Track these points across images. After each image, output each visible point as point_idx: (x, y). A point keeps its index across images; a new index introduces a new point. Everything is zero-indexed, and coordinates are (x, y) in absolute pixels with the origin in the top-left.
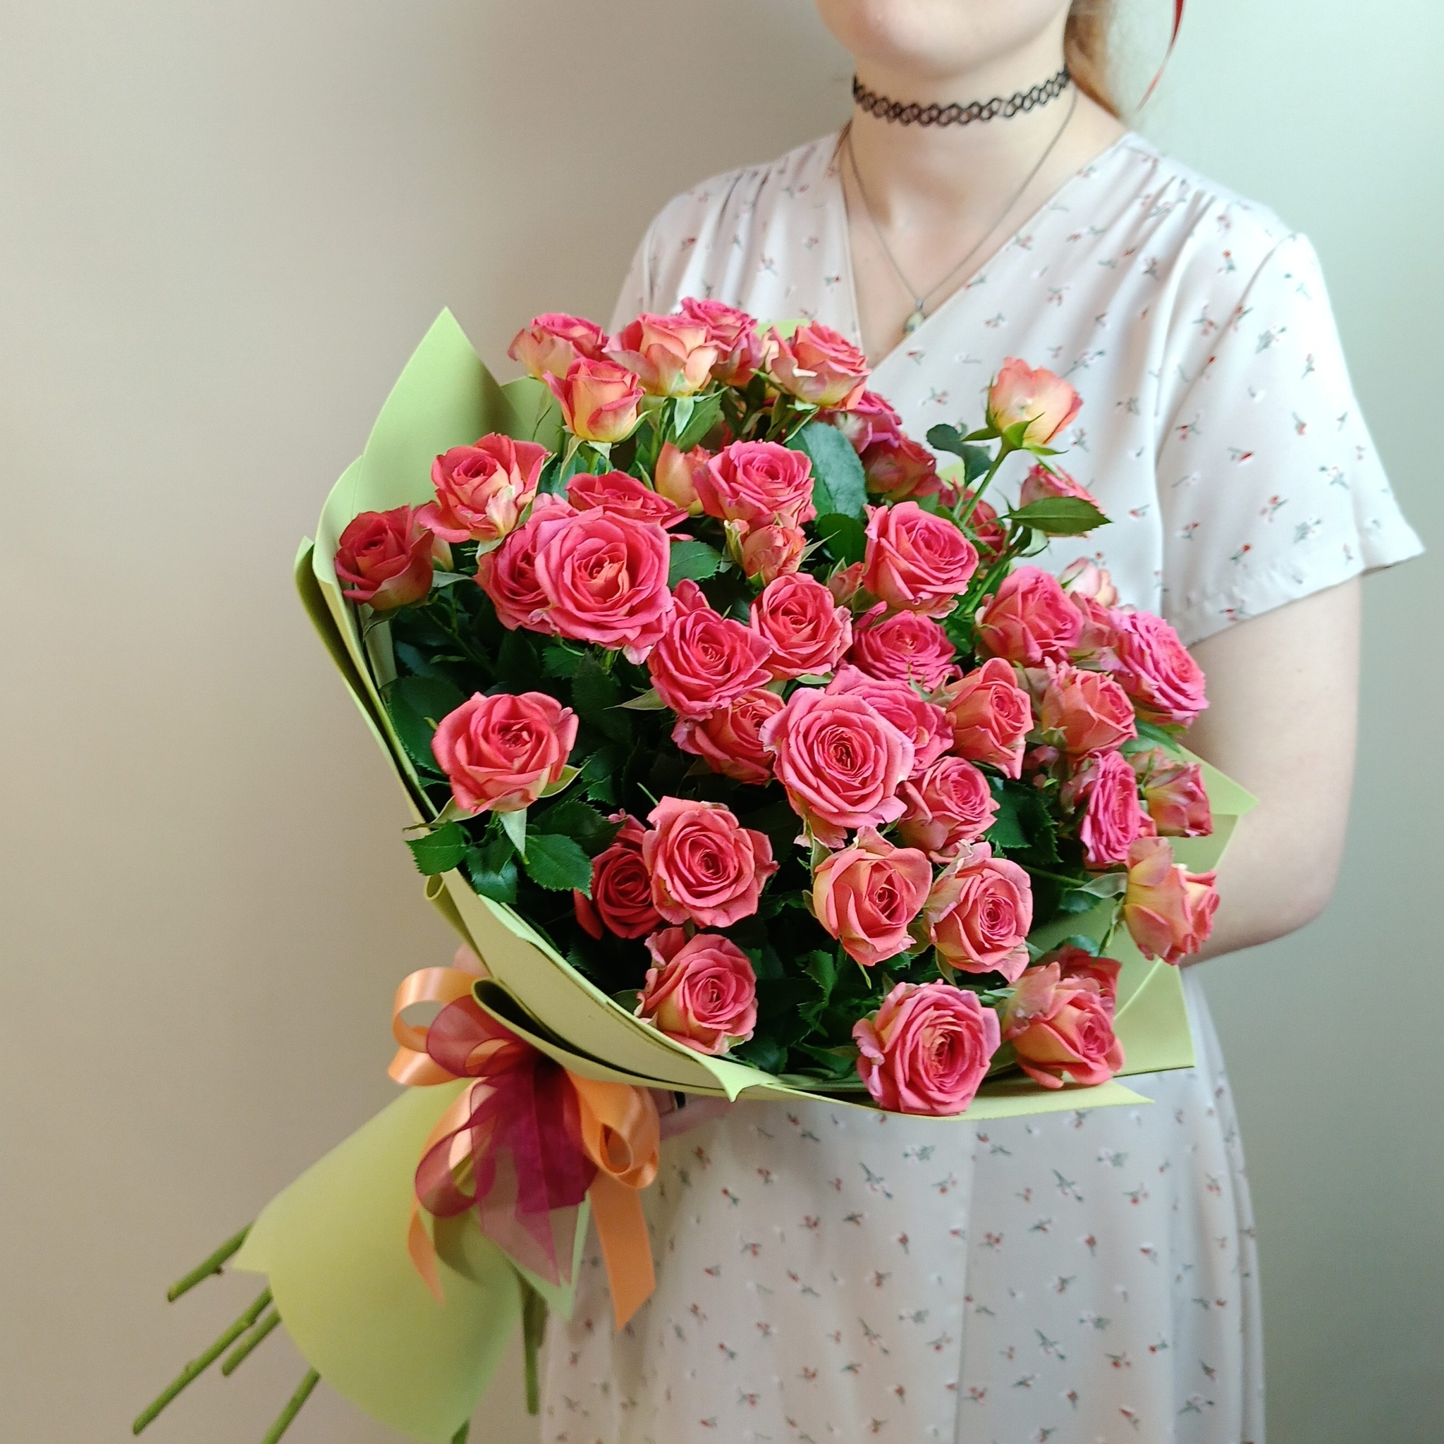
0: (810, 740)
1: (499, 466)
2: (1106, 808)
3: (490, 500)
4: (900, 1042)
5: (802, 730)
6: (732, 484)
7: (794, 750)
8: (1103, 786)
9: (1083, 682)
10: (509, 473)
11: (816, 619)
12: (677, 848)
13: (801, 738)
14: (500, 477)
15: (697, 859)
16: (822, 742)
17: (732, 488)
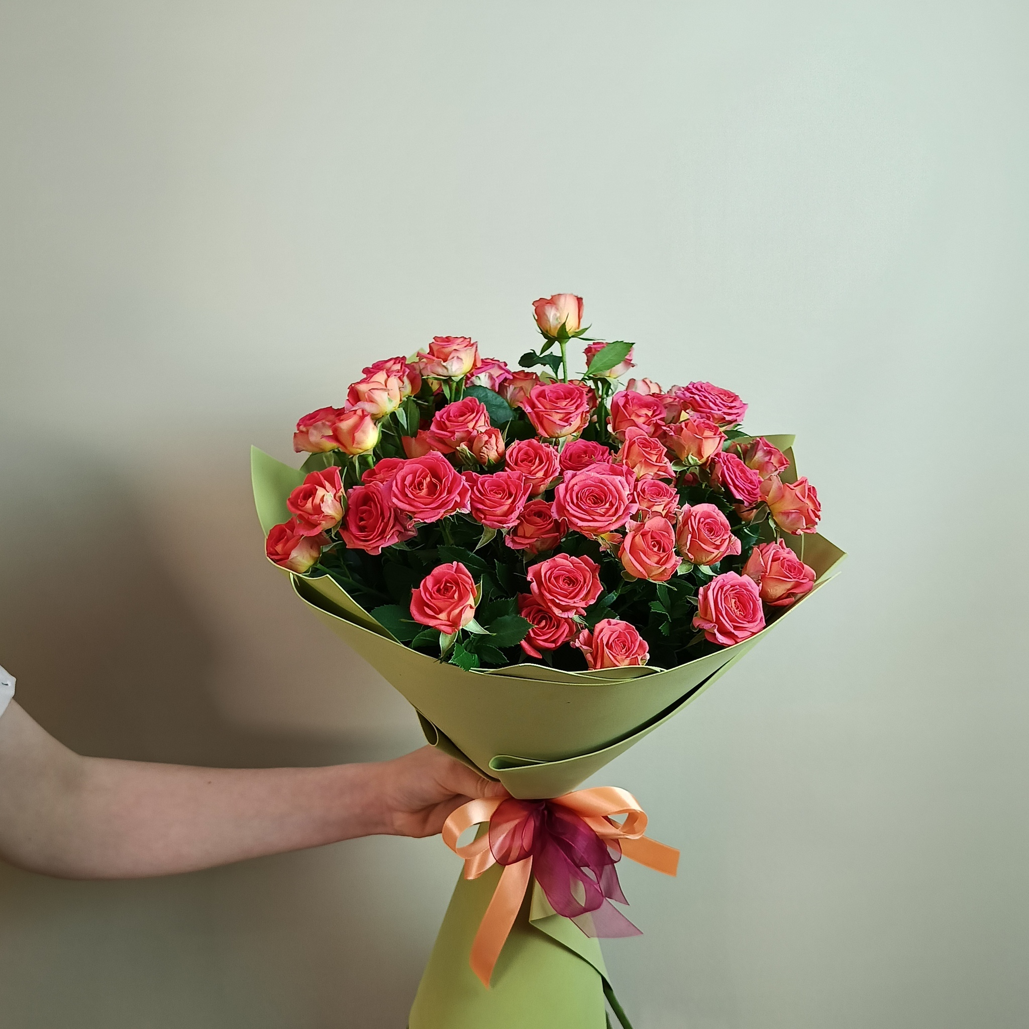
0: (575, 501)
1: (317, 487)
2: (736, 477)
3: (321, 504)
4: (718, 612)
5: (569, 500)
6: (448, 430)
7: (571, 511)
8: (728, 469)
9: (686, 426)
10: (325, 488)
11: (536, 454)
12: (549, 583)
13: (570, 504)
14: (320, 492)
15: (561, 583)
16: (581, 500)
17: (449, 432)
